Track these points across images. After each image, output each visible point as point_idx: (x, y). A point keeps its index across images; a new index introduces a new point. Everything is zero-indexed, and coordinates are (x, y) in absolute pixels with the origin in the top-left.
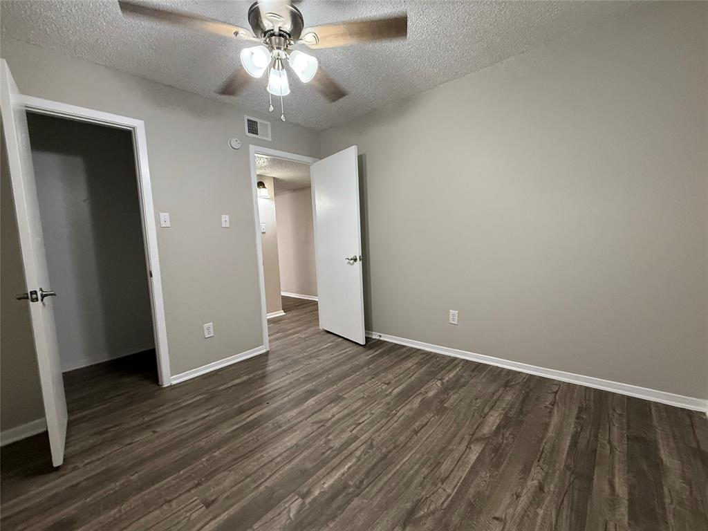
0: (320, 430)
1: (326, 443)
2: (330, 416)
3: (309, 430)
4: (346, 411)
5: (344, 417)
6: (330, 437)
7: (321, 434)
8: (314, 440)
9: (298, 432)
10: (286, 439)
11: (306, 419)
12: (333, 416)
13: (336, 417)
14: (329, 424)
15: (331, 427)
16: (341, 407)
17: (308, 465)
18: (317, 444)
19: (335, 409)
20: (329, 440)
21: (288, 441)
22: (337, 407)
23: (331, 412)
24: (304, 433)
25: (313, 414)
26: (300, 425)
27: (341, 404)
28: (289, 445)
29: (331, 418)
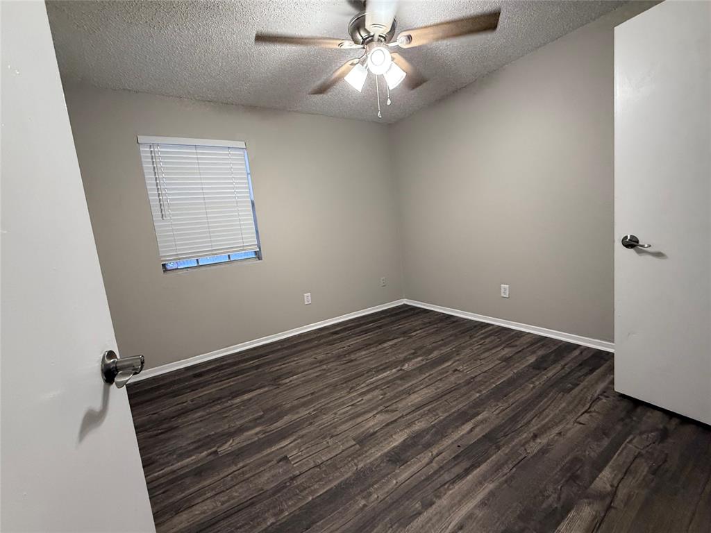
0: (389, 403)
1: (385, 394)
2: (378, 416)
3: (400, 405)
4: (359, 420)
5: (365, 413)
6: (381, 397)
7: (389, 400)
8: (395, 397)
9: (410, 404)
10: (420, 399)
11: (402, 416)
12: (374, 416)
13: (371, 414)
14: (381, 408)
15: (379, 405)
16: (362, 427)
17: (399, 382)
18: (392, 394)
19: (371, 423)
20: (382, 395)
21: (418, 398)
22: (368, 426)
23: (376, 421)
24: (404, 403)
25: (395, 421)
26: (409, 410)
27: (362, 430)
28: (416, 395)
29: (377, 414)
